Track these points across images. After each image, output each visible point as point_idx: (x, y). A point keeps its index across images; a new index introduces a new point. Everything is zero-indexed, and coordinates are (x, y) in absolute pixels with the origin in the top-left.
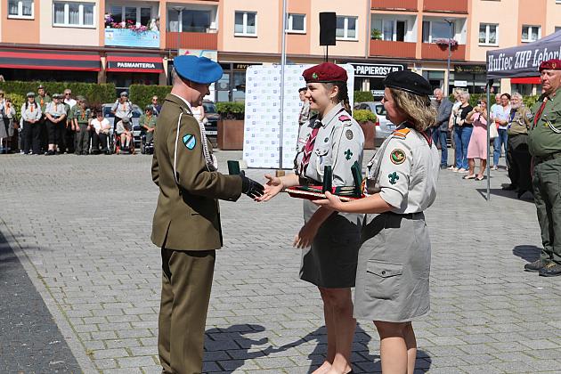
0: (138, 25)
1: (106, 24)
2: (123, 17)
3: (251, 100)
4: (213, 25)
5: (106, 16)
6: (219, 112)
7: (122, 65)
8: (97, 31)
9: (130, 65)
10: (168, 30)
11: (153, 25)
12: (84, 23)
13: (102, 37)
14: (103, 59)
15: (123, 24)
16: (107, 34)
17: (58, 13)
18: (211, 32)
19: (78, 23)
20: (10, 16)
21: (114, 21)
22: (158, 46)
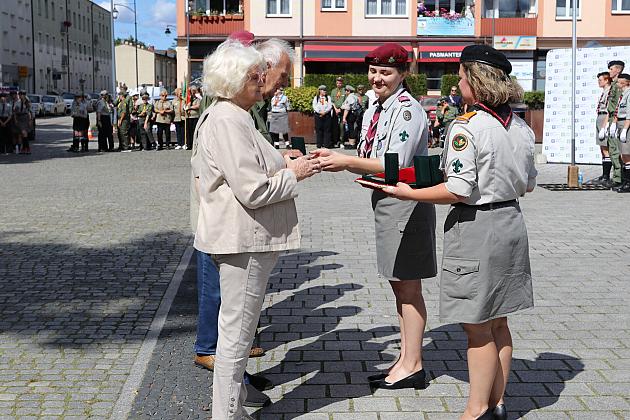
0: (452, 12)
1: (419, 13)
2: (437, 5)
3: (552, 88)
4: (533, 9)
5: (419, 5)
6: (527, 103)
7: (434, 55)
8: (410, 21)
9: (442, 55)
10: (483, 17)
11: (468, 11)
12: (397, 13)
13: (414, 26)
14: (415, 50)
15: (437, 12)
16: (420, 23)
17: (370, 3)
18: (530, 16)
19: (390, 12)
20: (324, 9)
21: (427, 10)
22: (472, 34)
